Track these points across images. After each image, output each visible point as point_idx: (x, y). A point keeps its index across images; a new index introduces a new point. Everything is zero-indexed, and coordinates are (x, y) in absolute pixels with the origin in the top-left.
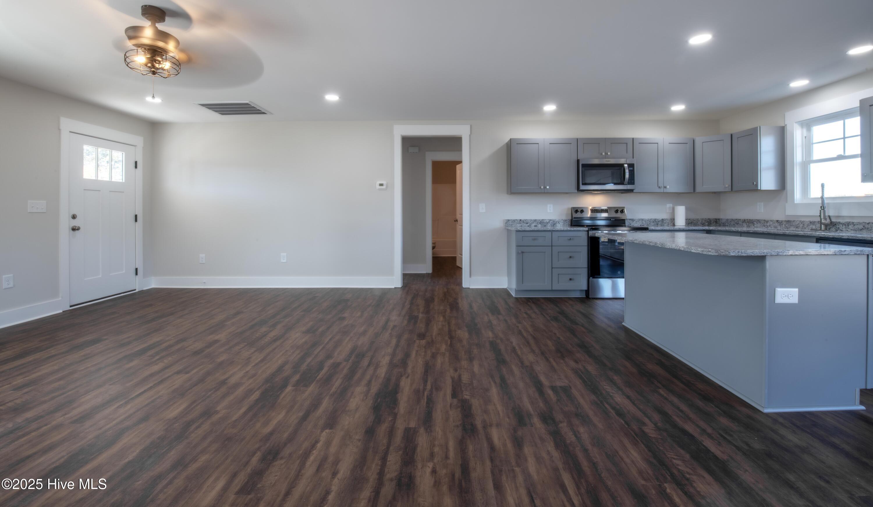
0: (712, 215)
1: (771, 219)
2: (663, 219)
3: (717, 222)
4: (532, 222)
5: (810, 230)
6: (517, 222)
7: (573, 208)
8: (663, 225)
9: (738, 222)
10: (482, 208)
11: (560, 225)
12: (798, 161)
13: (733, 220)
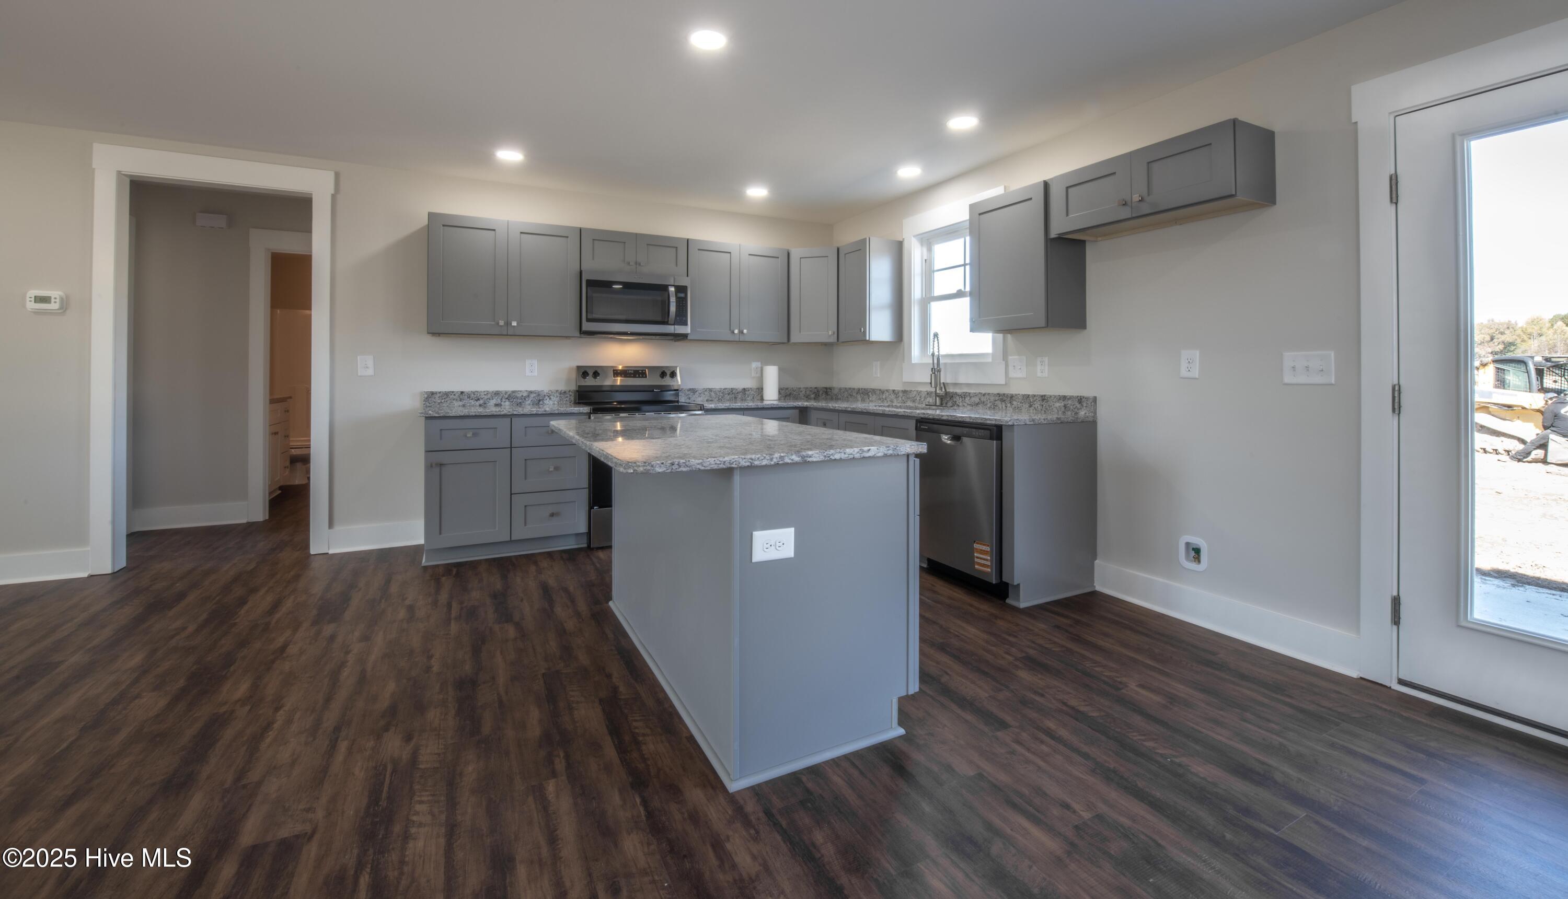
0: (821, 383)
1: (887, 389)
2: (744, 389)
3: (827, 393)
4: (489, 396)
5: (924, 406)
6: (455, 397)
7: (579, 368)
8: (745, 400)
9: (851, 394)
10: (366, 365)
11: (551, 402)
12: (916, 297)
13: (846, 389)
